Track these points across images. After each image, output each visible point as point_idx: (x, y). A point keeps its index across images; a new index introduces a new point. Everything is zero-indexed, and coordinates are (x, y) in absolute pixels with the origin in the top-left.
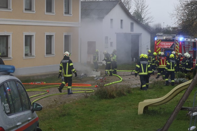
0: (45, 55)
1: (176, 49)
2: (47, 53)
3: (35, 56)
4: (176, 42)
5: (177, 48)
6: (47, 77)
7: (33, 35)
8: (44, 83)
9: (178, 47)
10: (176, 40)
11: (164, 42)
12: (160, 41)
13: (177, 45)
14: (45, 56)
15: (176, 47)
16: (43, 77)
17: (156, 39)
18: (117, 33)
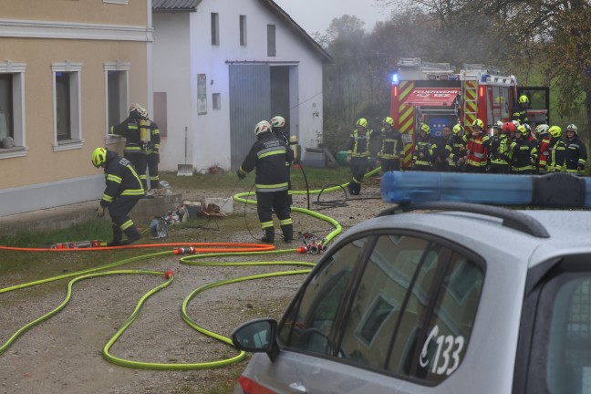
0: (56, 142)
1: (468, 112)
2: (60, 138)
3: (27, 148)
4: (467, 88)
5: (472, 110)
6: (75, 221)
7: (20, 73)
8: (102, 244)
9: (474, 107)
10: (467, 82)
11: (425, 90)
12: (412, 86)
13: (471, 98)
14: (56, 149)
15: (468, 106)
16: (62, 223)
17: (395, 78)
18: (232, 63)
